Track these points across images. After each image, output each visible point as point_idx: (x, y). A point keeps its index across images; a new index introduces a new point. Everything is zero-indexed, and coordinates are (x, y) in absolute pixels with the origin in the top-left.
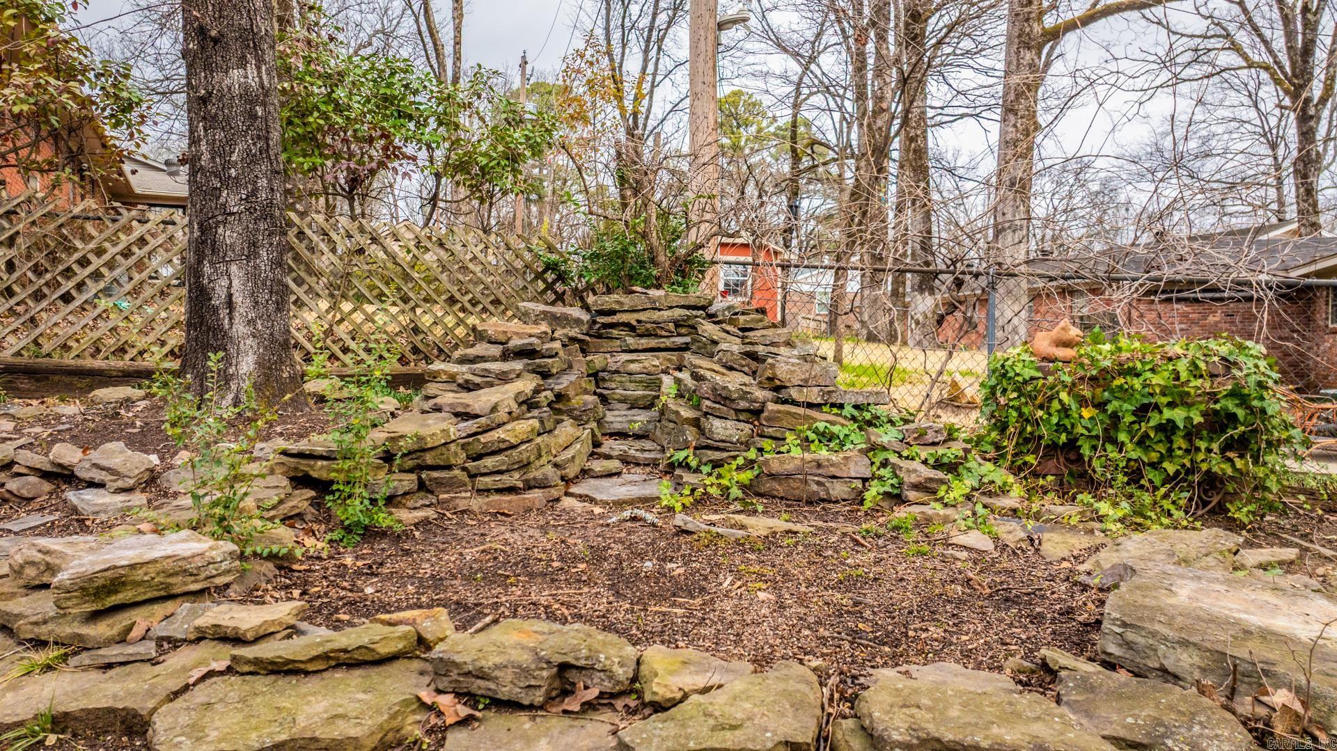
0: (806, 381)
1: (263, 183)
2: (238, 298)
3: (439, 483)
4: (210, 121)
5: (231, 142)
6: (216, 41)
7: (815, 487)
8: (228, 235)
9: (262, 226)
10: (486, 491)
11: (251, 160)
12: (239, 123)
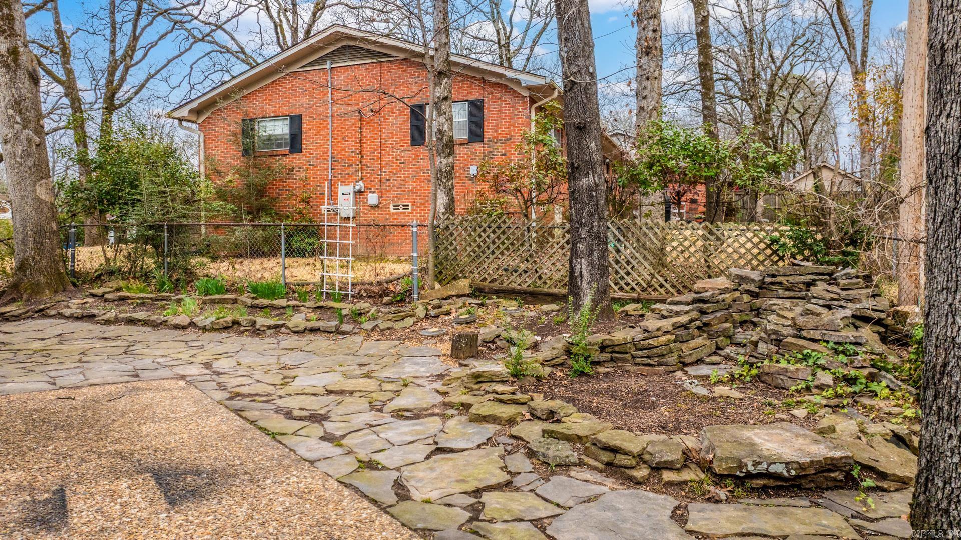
0: (817, 327)
1: (595, 224)
2: (584, 273)
3: (618, 359)
4: (575, 200)
5: (582, 209)
6: (577, 168)
7: (780, 381)
8: (581, 247)
9: (595, 242)
10: (639, 364)
11: (591, 215)
12: (586, 200)
